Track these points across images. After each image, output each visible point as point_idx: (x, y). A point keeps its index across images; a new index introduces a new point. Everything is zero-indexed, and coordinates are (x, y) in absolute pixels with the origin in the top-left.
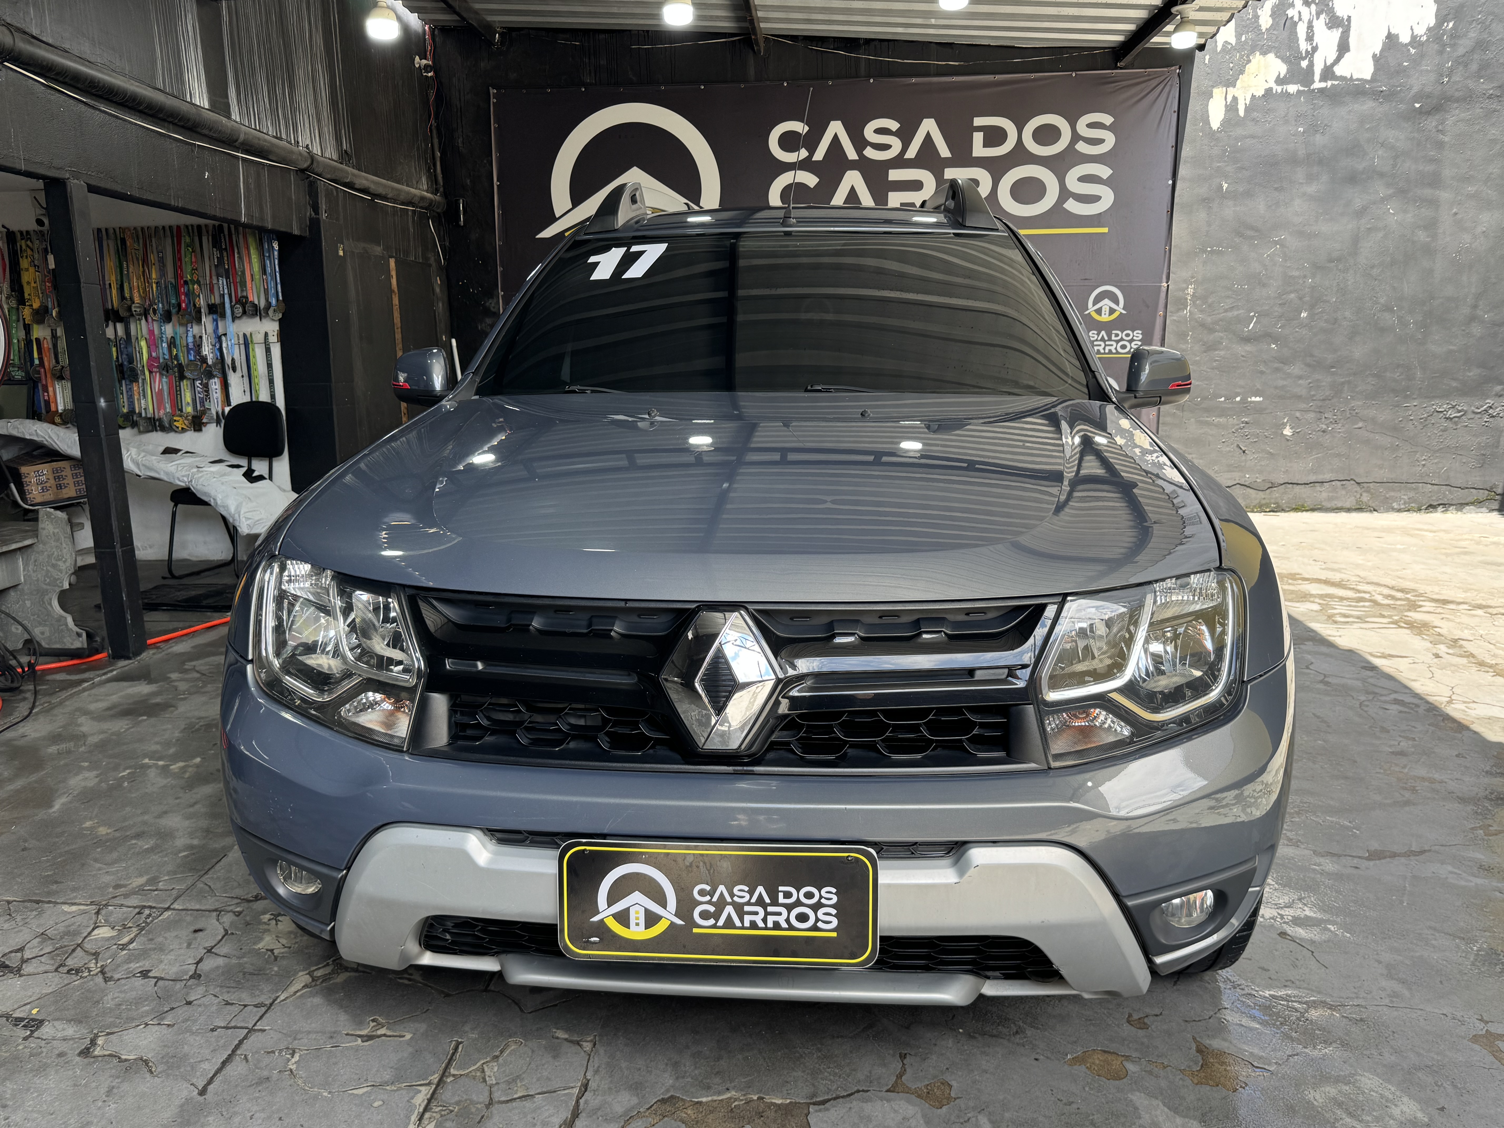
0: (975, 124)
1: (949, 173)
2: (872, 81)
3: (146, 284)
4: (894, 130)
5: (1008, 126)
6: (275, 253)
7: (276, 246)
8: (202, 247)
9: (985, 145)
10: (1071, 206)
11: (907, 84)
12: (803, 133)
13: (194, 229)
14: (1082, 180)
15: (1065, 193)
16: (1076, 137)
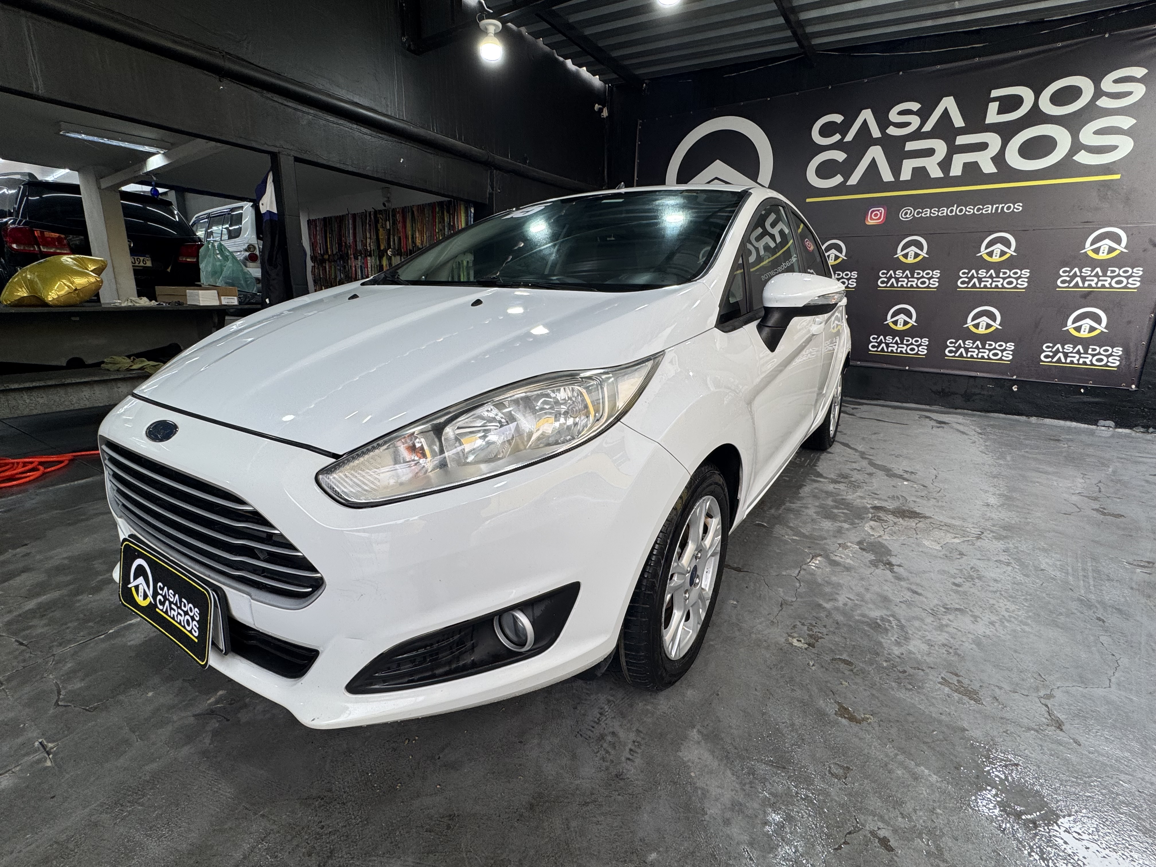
0: (992, 96)
1: (961, 140)
2: (901, 73)
3: (422, 235)
4: (915, 110)
5: (1026, 93)
6: (472, 215)
7: (473, 211)
8: (443, 214)
9: (999, 113)
10: (1083, 158)
11: (934, 71)
12: (839, 122)
13: (441, 204)
14: (1099, 132)
15: (1077, 147)
16: (1099, 93)
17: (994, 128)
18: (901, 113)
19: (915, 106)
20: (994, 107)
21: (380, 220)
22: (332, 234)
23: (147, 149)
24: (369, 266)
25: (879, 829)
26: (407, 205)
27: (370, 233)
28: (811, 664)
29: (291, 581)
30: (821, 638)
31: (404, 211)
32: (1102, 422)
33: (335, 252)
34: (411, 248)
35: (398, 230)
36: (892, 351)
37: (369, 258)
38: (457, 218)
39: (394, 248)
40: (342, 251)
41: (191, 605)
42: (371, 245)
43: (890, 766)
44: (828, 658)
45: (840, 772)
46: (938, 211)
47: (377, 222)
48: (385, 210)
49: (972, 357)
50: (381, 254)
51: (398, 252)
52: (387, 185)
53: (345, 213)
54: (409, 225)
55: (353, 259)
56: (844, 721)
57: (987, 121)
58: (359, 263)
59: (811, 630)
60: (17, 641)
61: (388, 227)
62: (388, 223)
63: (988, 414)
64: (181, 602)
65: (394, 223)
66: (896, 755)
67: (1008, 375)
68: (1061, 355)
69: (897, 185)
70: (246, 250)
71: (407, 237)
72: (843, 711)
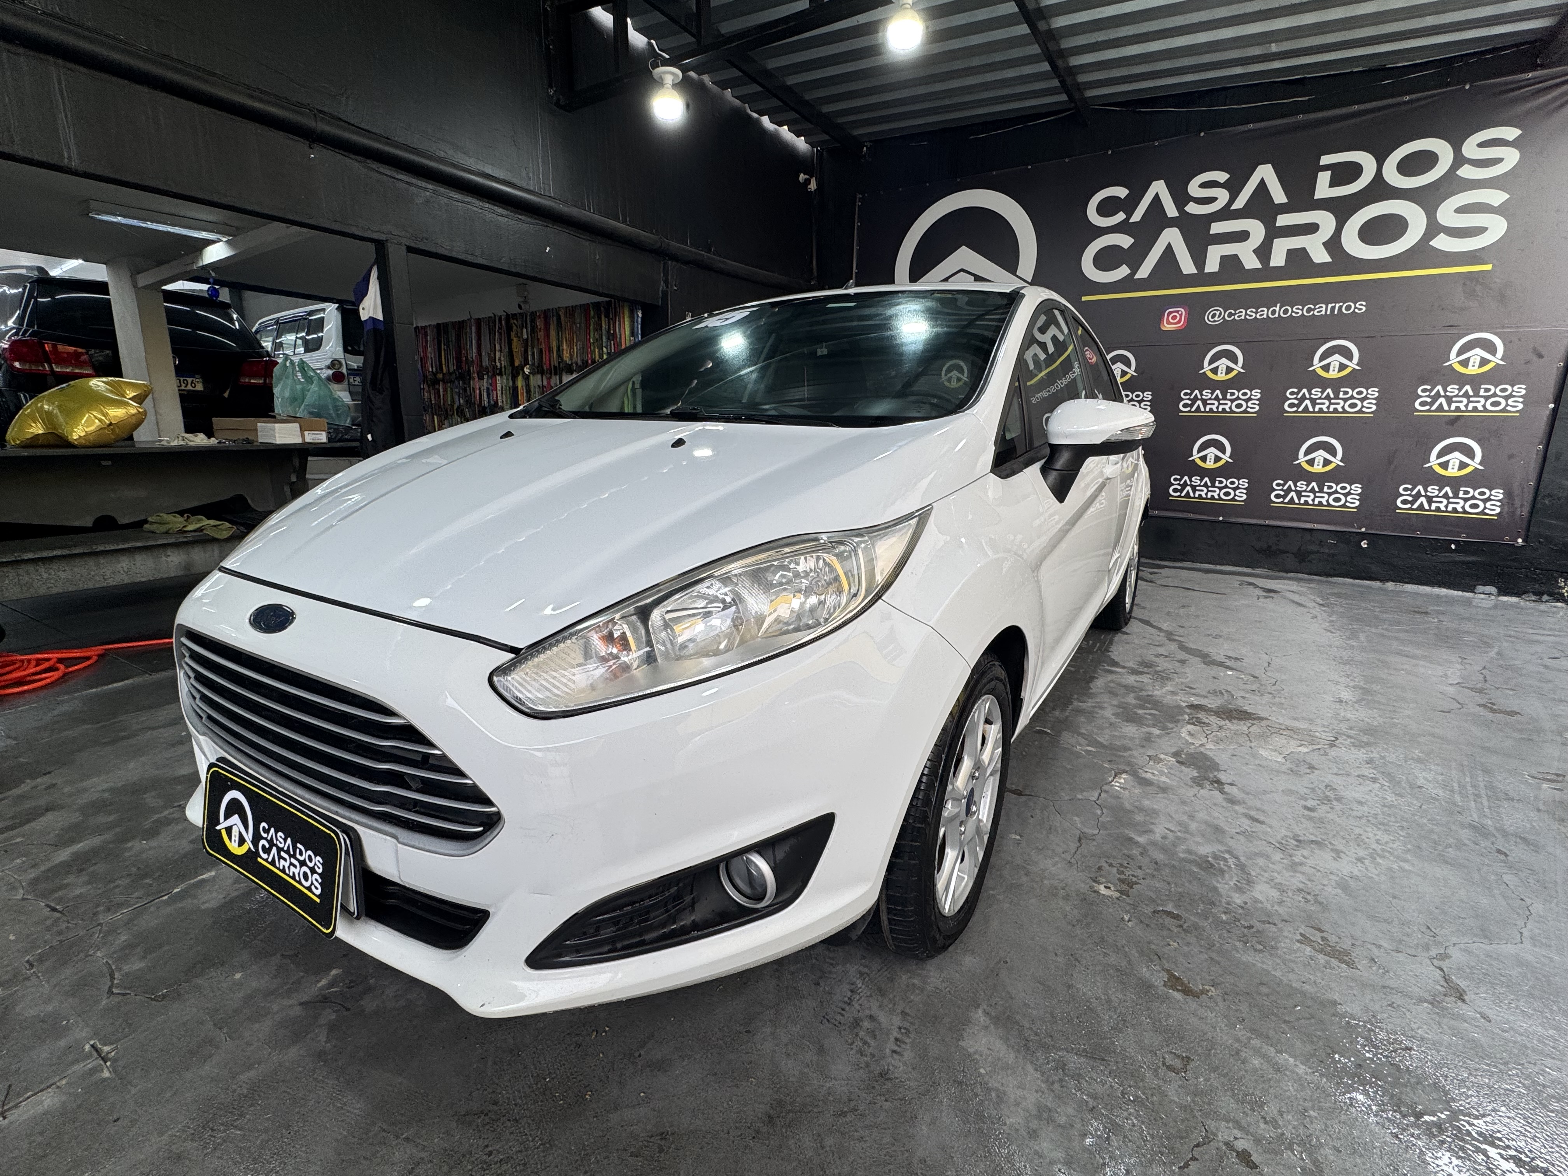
0: (1321, 163)
1: (1283, 220)
2: (1202, 134)
3: (572, 348)
4: (1222, 182)
5: (1366, 160)
6: (640, 320)
7: (640, 315)
8: (600, 318)
9: (1331, 185)
10: (1441, 242)
11: (1244, 132)
12: (1123, 197)
13: (597, 305)
14: (1460, 210)
15: (1434, 228)
16: (1459, 160)
17: (1326, 204)
18: (1204, 185)
19: (1222, 176)
20: (1324, 178)
21: (515, 328)
22: (448, 346)
23: (204, 235)
24: (499, 388)
25: (1236, 1138)
26: (551, 307)
27: (500, 344)
28: (1126, 918)
29: (450, 817)
30: (1137, 883)
31: (546, 315)
32: (1480, 588)
33: (451, 370)
34: (557, 365)
35: (538, 339)
36: (1200, 496)
37: (498, 378)
38: (620, 325)
39: (533, 364)
40: (461, 368)
41: (310, 853)
42: (500, 359)
43: (1243, 1054)
44: (1148, 910)
45: (1178, 1063)
46: (1256, 313)
47: (509, 328)
48: (520, 314)
49: (1306, 503)
50: (516, 372)
51: (539, 370)
52: (524, 281)
53: (464, 317)
54: (553, 333)
55: (477, 379)
56: (1178, 995)
57: (1317, 196)
58: (485, 384)
59: (1123, 873)
60: (48, 906)
61: (525, 336)
62: (525, 331)
63: (1330, 579)
64: (295, 847)
65: (534, 330)
66: (1249, 1039)
67: (1353, 527)
68: (1422, 500)
69: (1202, 278)
70: (328, 367)
71: (550, 350)
72: (1174, 982)
